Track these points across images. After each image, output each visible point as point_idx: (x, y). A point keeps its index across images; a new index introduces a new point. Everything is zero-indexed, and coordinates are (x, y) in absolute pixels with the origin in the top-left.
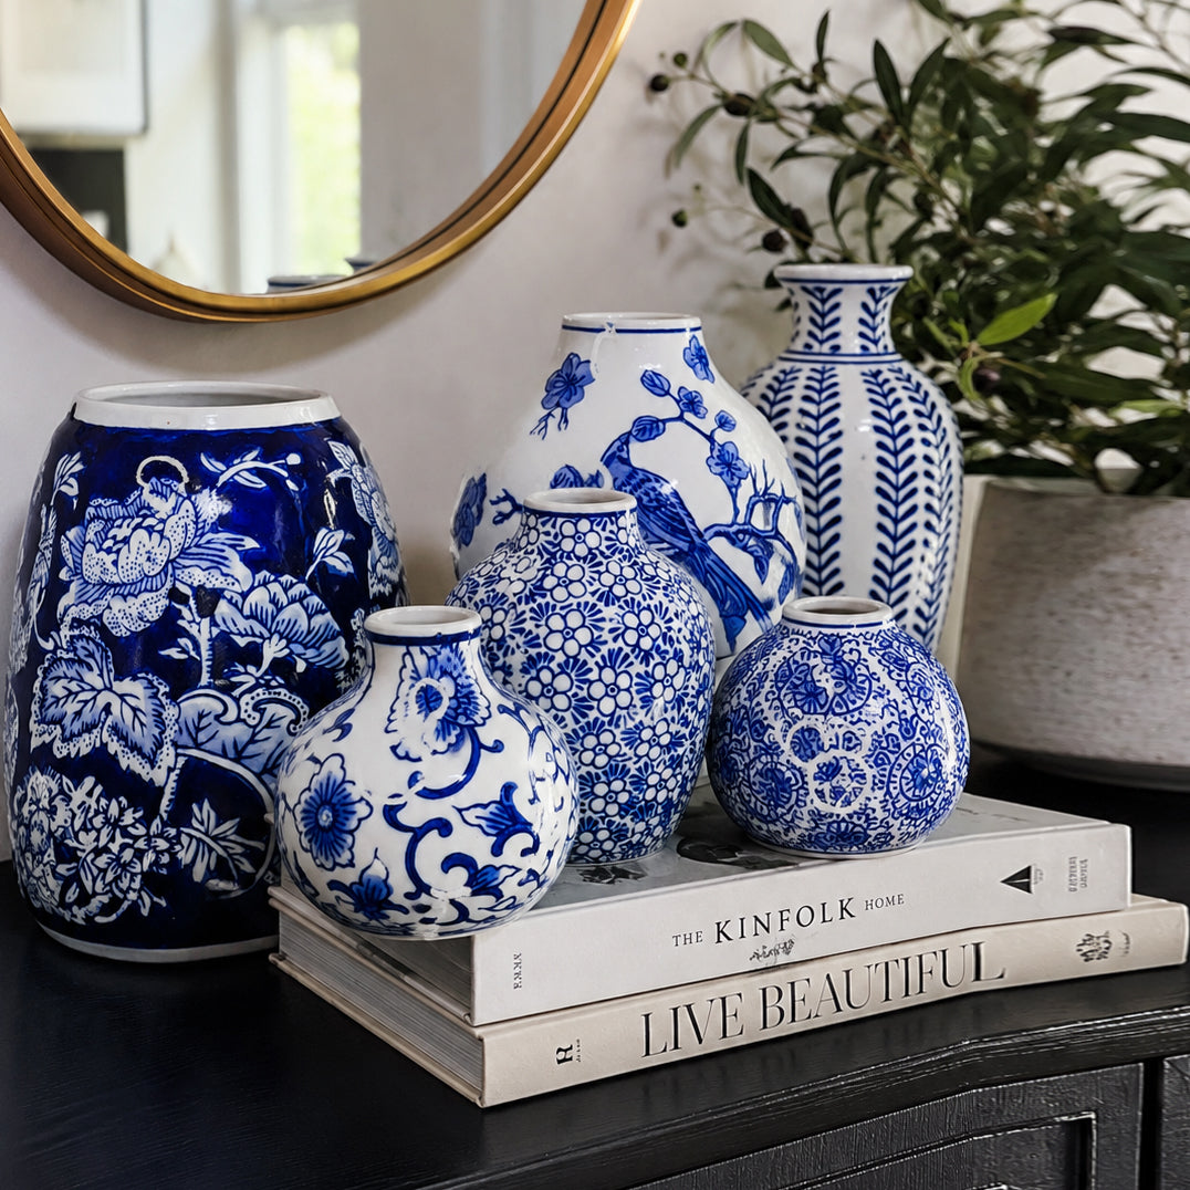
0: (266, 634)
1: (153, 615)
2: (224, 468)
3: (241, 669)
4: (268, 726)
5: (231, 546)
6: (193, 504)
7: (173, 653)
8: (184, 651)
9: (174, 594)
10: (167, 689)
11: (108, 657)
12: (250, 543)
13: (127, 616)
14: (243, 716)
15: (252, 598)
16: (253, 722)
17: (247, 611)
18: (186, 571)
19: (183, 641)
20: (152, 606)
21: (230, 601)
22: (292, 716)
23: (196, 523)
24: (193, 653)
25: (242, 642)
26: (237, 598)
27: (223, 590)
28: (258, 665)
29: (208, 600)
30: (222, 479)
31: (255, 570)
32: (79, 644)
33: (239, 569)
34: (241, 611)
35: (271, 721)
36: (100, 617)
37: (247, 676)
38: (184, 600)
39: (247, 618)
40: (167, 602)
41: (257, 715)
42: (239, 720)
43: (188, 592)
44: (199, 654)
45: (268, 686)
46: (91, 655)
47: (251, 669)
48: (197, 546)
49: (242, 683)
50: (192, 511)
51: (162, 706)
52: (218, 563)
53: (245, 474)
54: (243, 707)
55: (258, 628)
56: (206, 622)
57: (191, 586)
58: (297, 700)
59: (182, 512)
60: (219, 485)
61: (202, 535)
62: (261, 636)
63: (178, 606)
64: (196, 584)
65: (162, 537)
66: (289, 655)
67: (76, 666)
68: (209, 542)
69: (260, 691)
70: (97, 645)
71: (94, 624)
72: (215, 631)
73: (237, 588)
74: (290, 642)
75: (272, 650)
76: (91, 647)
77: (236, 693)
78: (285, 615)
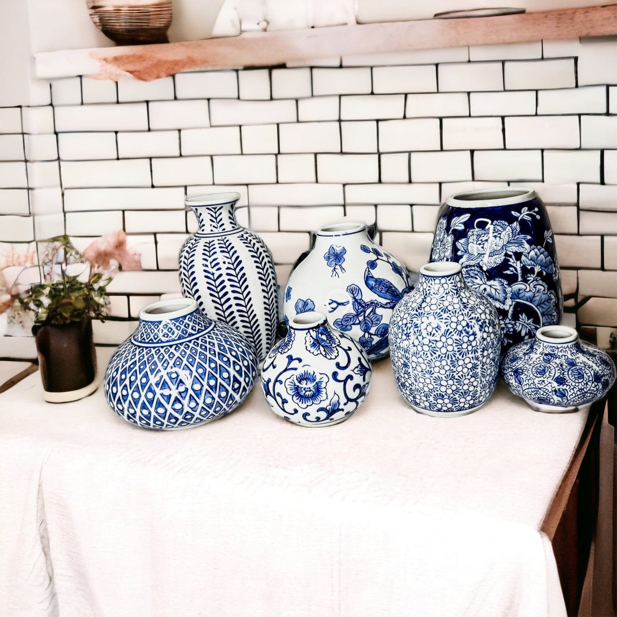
0: (535, 265)
1: (499, 261)
2: (519, 215)
3: (530, 276)
4: (538, 292)
5: (524, 239)
6: (511, 227)
7: (508, 272)
8: (512, 271)
9: (506, 255)
10: (507, 283)
11: (483, 275)
12: (529, 237)
13: (488, 262)
14: (531, 289)
15: (531, 254)
16: (533, 291)
17: (530, 258)
18: (510, 248)
19: (511, 268)
20: (499, 259)
21: (525, 255)
22: (543, 289)
23: (512, 233)
24: (515, 272)
25: (529, 267)
26: (527, 254)
27: (523, 252)
28: (534, 274)
29: (518, 256)
30: (520, 218)
31: (531, 245)
32: (471, 272)
33: (527, 246)
34: (528, 258)
35: (538, 291)
36: (479, 264)
37: (531, 278)
38: (510, 256)
39: (530, 260)
40: (504, 257)
41: (534, 289)
42: (530, 291)
43: (512, 254)
44: (517, 272)
45: (537, 280)
46: (477, 275)
47: (532, 275)
48: (513, 240)
49: (530, 280)
50: (510, 229)
51: (505, 288)
52: (521, 244)
53: (525, 216)
54: (531, 287)
55: (533, 263)
56: (519, 262)
57: (512, 252)
58: (544, 284)
59: (507, 230)
60: (519, 220)
61: (515, 236)
62: (534, 265)
63: (508, 258)
64: (514, 251)
65: (500, 238)
66: (541, 271)
67: (470, 278)
68: (517, 238)
69: (535, 282)
70: (479, 272)
71: (476, 266)
72: (522, 265)
73: (526, 251)
74: (541, 266)
75: (537, 269)
76: (476, 272)
77: (529, 283)
78: (540, 258)
